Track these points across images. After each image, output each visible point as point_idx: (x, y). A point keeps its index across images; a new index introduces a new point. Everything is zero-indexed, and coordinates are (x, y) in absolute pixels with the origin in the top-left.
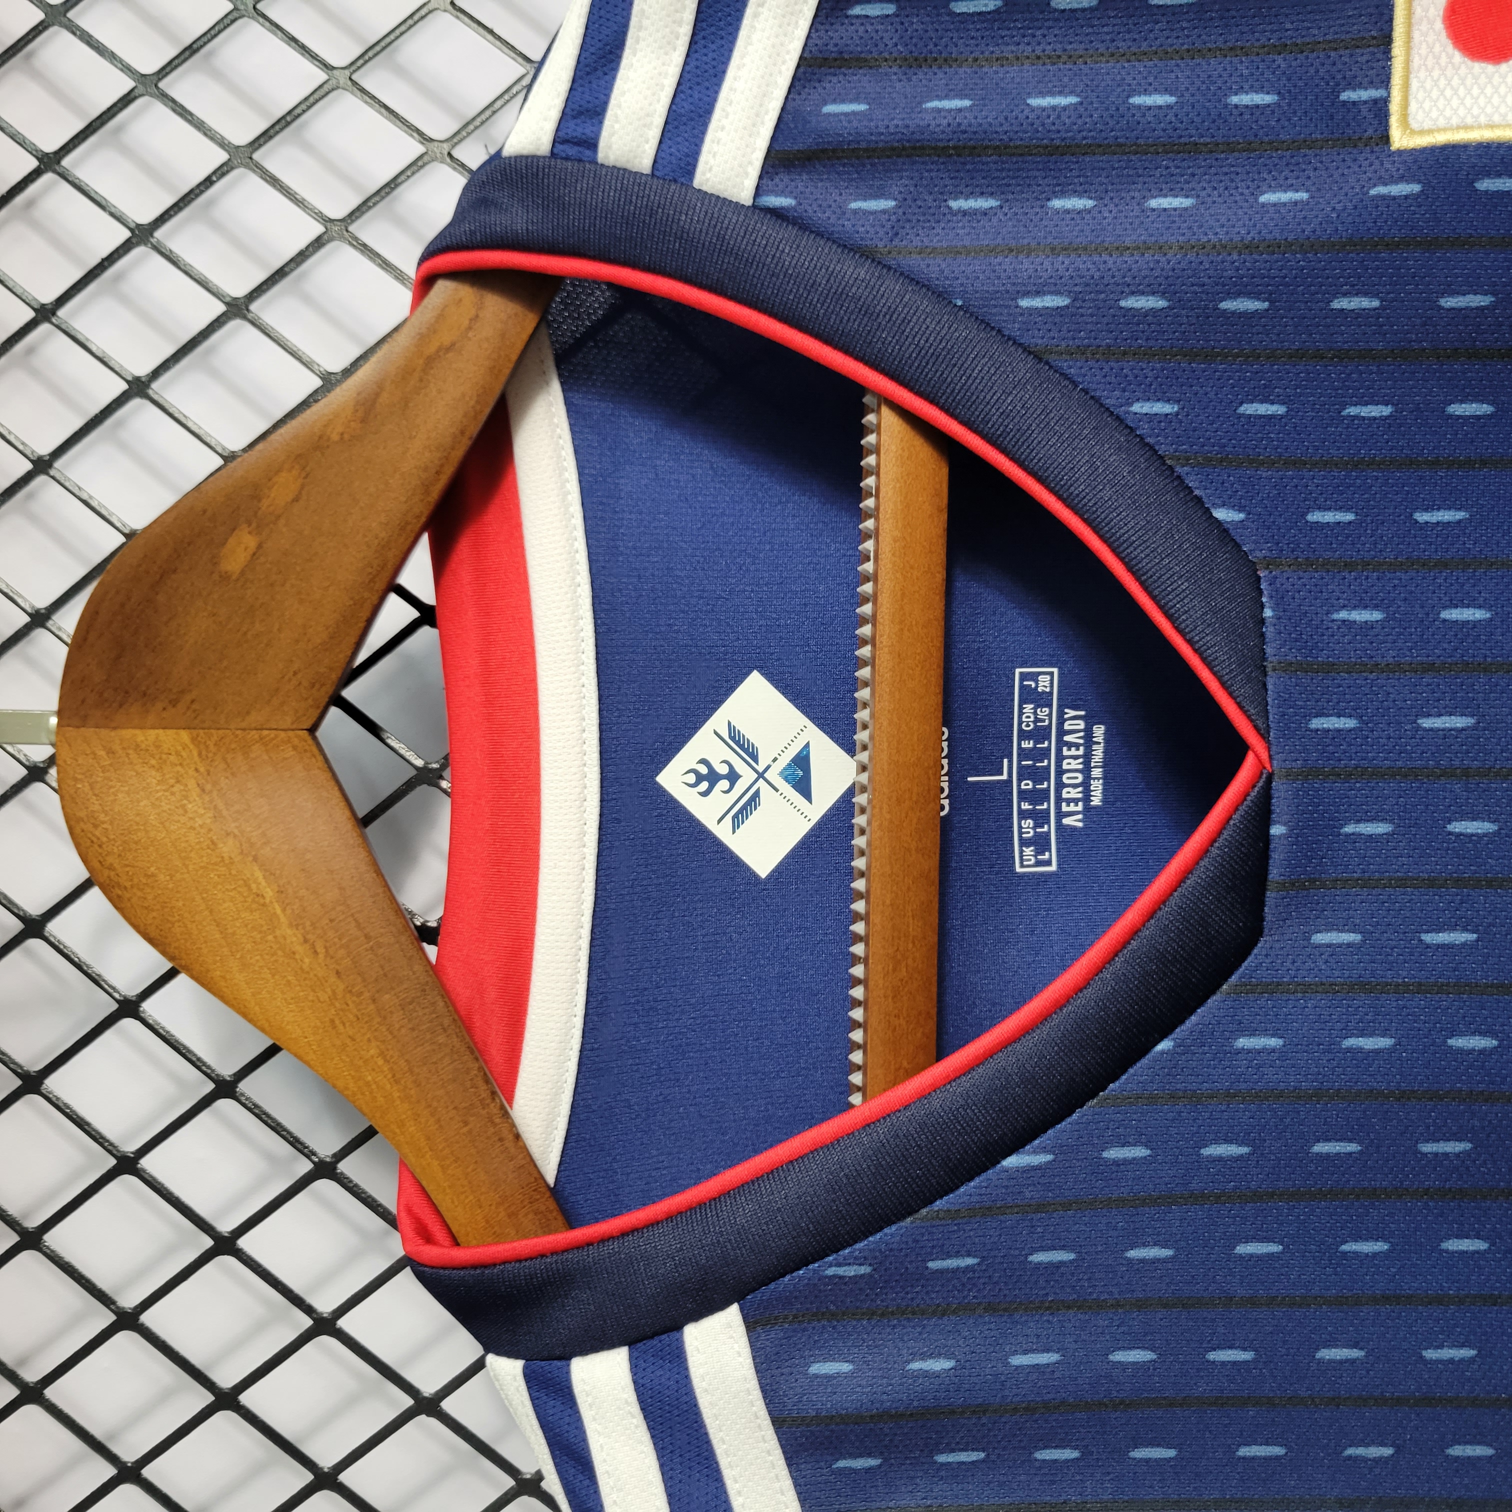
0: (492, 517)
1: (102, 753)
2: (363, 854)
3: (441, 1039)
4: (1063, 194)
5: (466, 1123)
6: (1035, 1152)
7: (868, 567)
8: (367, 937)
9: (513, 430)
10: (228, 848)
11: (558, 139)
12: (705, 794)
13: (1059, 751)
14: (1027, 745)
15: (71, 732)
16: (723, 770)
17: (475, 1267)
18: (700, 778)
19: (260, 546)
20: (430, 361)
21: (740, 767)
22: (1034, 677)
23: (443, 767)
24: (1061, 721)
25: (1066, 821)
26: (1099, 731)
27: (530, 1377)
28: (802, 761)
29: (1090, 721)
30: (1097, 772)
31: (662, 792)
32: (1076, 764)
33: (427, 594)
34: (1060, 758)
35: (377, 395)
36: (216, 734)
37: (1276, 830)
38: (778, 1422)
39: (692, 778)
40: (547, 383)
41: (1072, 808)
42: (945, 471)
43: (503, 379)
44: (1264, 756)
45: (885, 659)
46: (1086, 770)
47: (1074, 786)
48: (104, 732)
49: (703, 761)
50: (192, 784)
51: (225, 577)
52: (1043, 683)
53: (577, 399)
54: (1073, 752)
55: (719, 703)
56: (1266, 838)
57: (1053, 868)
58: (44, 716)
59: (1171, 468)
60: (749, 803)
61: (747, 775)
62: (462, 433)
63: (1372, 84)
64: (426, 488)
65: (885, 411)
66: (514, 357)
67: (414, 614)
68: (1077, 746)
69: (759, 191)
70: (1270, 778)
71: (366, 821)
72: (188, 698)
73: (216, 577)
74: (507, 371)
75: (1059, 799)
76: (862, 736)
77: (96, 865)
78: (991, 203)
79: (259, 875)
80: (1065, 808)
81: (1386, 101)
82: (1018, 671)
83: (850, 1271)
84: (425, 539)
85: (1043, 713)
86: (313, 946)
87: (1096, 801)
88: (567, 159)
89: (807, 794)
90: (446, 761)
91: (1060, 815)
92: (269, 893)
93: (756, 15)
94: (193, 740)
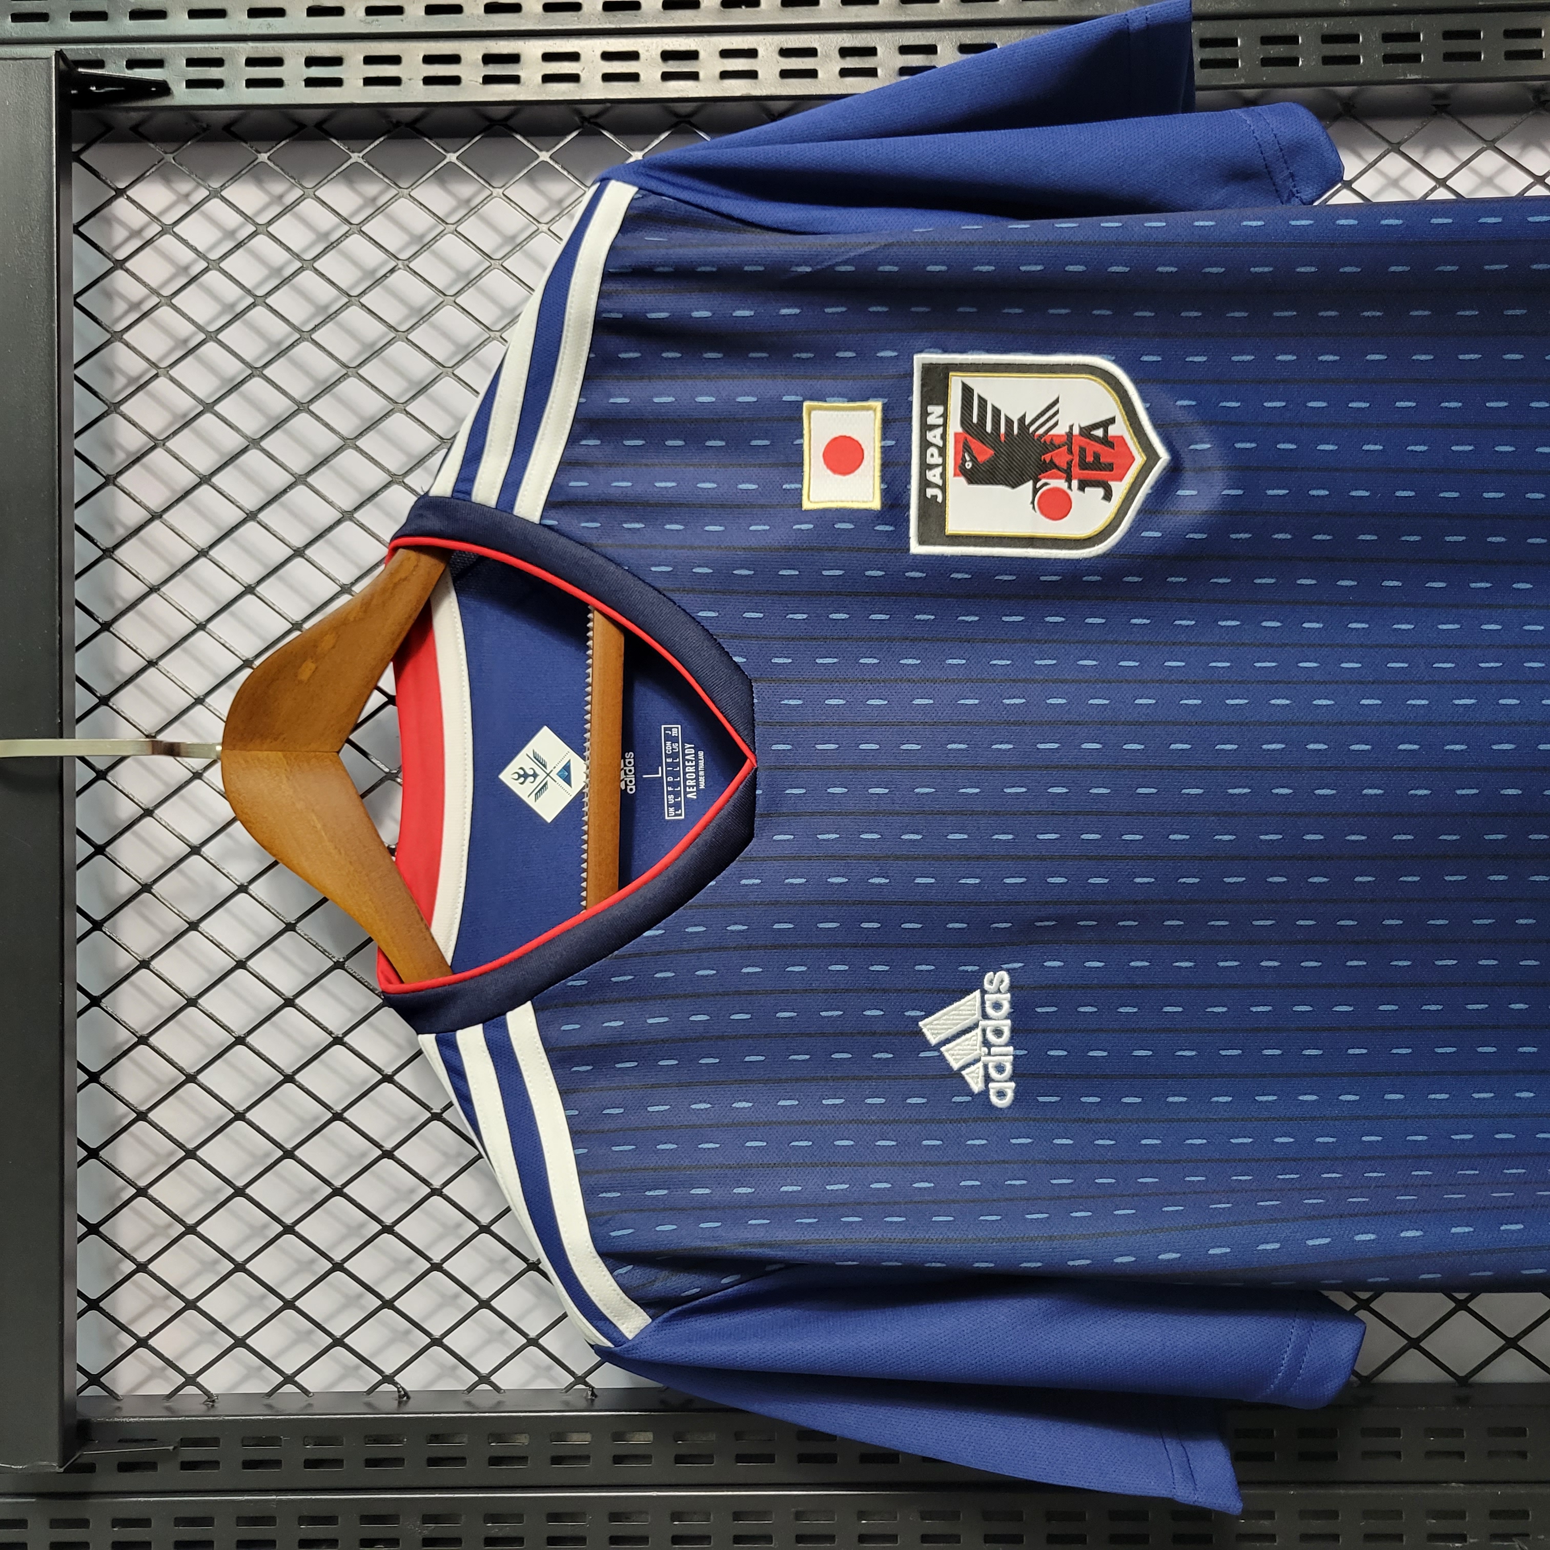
0: (422, 655)
1: (243, 762)
2: (362, 809)
3: (398, 893)
4: (671, 523)
5: (409, 931)
6: (657, 930)
7: (589, 680)
8: (365, 847)
9: (433, 614)
10: (300, 805)
11: (454, 490)
12: (522, 783)
13: (684, 763)
14: (669, 760)
15: (227, 752)
16: (531, 772)
17: (413, 992)
18: (520, 776)
19: (317, 668)
20: (396, 585)
21: (538, 771)
22: (670, 729)
23: (398, 772)
24: (683, 750)
25: (689, 796)
26: (701, 754)
27: (438, 1041)
28: (567, 768)
29: (697, 749)
30: (702, 773)
31: (502, 783)
32: (692, 769)
33: (391, 690)
34: (685, 767)
35: (371, 600)
36: (295, 754)
37: (758, 792)
38: (547, 1051)
39: (516, 776)
40: (449, 592)
41: (691, 790)
42: (623, 639)
43: (429, 593)
44: (754, 761)
45: (595, 721)
46: (697, 772)
47: (692, 779)
48: (243, 752)
49: (521, 768)
50: (284, 776)
51: (301, 682)
52: (674, 732)
53: (463, 599)
54: (690, 764)
55: (528, 741)
56: (755, 796)
57: (683, 817)
58: (214, 745)
59: (715, 640)
60: (542, 788)
61: (542, 775)
62: (410, 617)
63: (796, 482)
64: (393, 641)
65: (596, 612)
66: (434, 583)
67: (385, 699)
68: (692, 761)
69: (542, 517)
70: (756, 769)
71: (363, 796)
72: (282, 737)
73: (296, 682)
74: (431, 590)
75: (685, 786)
76: (587, 754)
77: (239, 811)
78: (641, 525)
79: (314, 818)
80: (688, 790)
81: (801, 489)
82: (663, 727)
83: (578, 983)
84: (391, 664)
85: (675, 746)
86: (339, 850)
87: (702, 786)
88: (458, 499)
89: (569, 783)
90: (400, 769)
91: (686, 793)
92: (319, 826)
93: (540, 443)
94: (284, 756)
